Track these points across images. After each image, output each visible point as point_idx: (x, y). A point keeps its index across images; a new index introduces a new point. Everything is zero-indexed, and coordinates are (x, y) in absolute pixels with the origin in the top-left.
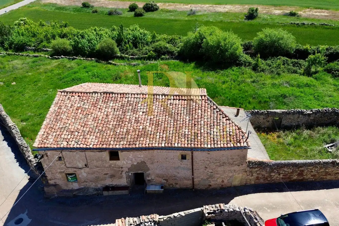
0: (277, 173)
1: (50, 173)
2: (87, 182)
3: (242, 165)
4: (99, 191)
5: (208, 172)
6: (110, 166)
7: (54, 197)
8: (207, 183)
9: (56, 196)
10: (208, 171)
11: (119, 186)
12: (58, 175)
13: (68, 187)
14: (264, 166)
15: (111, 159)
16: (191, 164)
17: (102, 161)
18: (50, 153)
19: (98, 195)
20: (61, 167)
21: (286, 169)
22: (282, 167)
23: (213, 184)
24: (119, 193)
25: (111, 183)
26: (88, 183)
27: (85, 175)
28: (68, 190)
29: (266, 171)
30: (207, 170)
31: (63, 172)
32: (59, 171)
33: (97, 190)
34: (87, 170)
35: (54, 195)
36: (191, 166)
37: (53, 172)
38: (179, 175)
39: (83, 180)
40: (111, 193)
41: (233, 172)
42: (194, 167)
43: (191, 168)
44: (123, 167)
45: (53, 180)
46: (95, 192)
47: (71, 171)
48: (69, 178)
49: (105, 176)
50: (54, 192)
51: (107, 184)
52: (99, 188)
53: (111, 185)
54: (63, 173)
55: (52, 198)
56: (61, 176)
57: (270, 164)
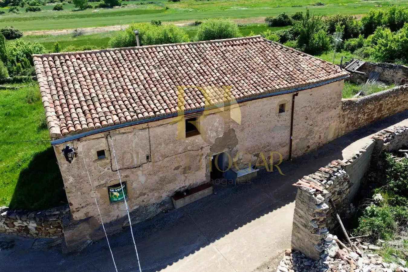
0: (363, 113)
1: (79, 193)
2: (144, 194)
3: (338, 107)
4: (167, 205)
5: (309, 126)
6: (185, 150)
7: (85, 246)
8: (305, 144)
9: (89, 242)
10: (308, 124)
11: (194, 186)
12: (95, 195)
13: (110, 216)
14: (353, 105)
15: (188, 135)
16: (290, 118)
17: (174, 142)
18: (84, 146)
19: (166, 212)
20: (102, 173)
21: (369, 106)
22: (367, 104)
23: (312, 144)
24: (200, 195)
25: (184, 185)
26: (146, 196)
27: (142, 179)
28: (111, 222)
29: (355, 112)
30: (308, 121)
31: (104, 185)
32: (96, 184)
33: (161, 205)
34: (148, 167)
35: (84, 242)
36: (290, 121)
37: (84, 190)
38: (273, 142)
39: (138, 192)
40: (188, 200)
41: (330, 119)
42: (294, 121)
43: (289, 124)
44: (203, 146)
45: (82, 210)
46: (160, 210)
47: (119, 178)
48: (115, 193)
49: (176, 171)
50: (85, 236)
51: (177, 188)
52: (163, 201)
53: (183, 187)
54: (105, 187)
55: (82, 248)
56: (99, 195)
57: (357, 102)
